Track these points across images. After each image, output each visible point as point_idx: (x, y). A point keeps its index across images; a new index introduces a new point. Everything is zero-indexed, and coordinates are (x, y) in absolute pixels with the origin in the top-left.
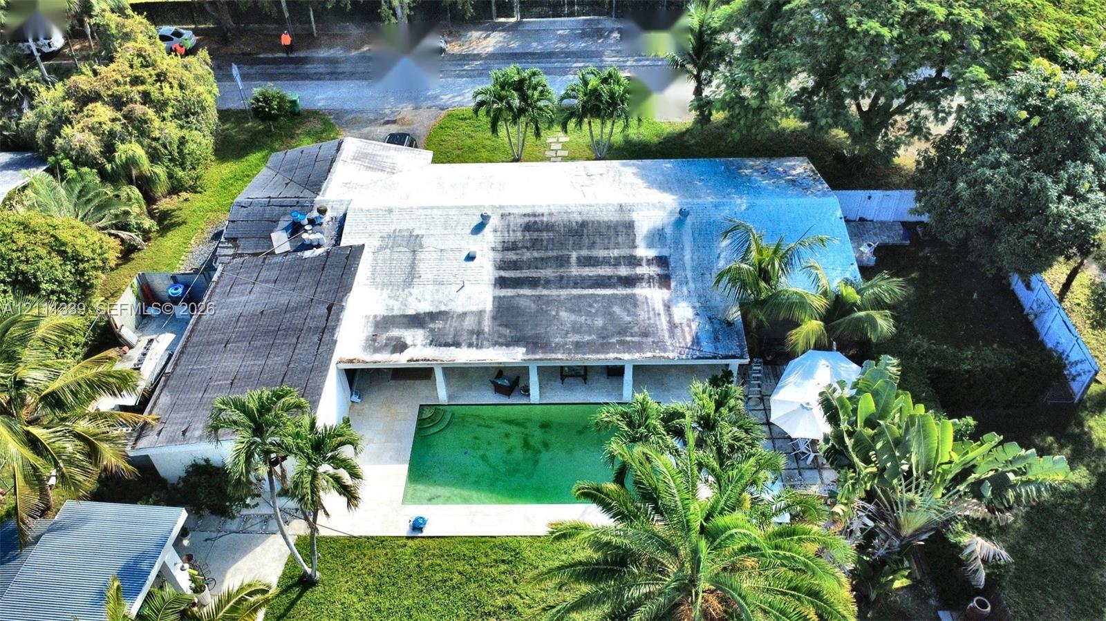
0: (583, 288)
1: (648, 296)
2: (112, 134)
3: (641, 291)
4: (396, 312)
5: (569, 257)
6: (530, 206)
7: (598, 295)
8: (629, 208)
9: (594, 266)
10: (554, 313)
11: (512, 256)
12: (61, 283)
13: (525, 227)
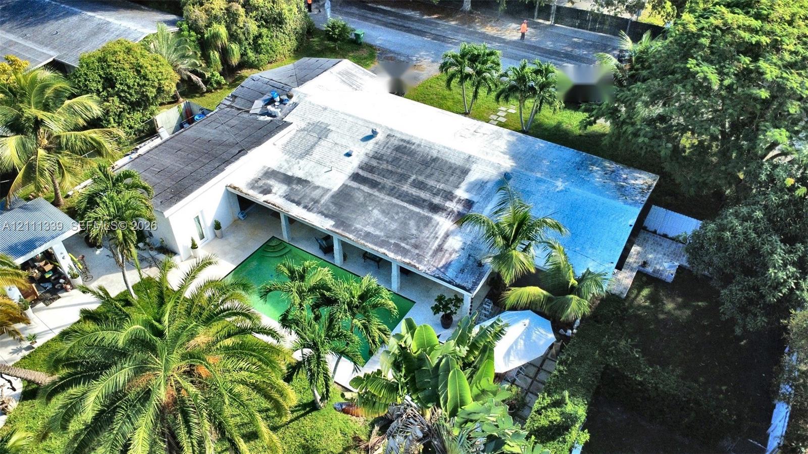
0: (402, 200)
1: (440, 224)
2: (216, 17)
3: (438, 218)
4: (282, 171)
5: (409, 177)
6: (410, 136)
7: (408, 209)
8: (474, 160)
9: (420, 189)
10: (370, 208)
11: (374, 163)
12: (129, 87)
13: (397, 148)
